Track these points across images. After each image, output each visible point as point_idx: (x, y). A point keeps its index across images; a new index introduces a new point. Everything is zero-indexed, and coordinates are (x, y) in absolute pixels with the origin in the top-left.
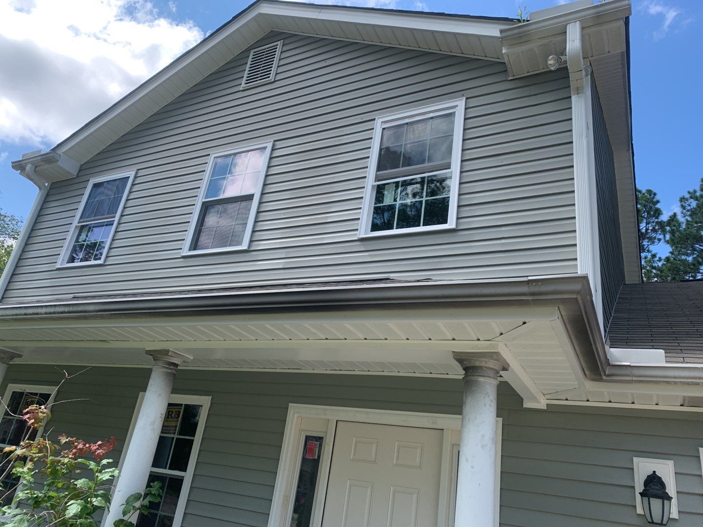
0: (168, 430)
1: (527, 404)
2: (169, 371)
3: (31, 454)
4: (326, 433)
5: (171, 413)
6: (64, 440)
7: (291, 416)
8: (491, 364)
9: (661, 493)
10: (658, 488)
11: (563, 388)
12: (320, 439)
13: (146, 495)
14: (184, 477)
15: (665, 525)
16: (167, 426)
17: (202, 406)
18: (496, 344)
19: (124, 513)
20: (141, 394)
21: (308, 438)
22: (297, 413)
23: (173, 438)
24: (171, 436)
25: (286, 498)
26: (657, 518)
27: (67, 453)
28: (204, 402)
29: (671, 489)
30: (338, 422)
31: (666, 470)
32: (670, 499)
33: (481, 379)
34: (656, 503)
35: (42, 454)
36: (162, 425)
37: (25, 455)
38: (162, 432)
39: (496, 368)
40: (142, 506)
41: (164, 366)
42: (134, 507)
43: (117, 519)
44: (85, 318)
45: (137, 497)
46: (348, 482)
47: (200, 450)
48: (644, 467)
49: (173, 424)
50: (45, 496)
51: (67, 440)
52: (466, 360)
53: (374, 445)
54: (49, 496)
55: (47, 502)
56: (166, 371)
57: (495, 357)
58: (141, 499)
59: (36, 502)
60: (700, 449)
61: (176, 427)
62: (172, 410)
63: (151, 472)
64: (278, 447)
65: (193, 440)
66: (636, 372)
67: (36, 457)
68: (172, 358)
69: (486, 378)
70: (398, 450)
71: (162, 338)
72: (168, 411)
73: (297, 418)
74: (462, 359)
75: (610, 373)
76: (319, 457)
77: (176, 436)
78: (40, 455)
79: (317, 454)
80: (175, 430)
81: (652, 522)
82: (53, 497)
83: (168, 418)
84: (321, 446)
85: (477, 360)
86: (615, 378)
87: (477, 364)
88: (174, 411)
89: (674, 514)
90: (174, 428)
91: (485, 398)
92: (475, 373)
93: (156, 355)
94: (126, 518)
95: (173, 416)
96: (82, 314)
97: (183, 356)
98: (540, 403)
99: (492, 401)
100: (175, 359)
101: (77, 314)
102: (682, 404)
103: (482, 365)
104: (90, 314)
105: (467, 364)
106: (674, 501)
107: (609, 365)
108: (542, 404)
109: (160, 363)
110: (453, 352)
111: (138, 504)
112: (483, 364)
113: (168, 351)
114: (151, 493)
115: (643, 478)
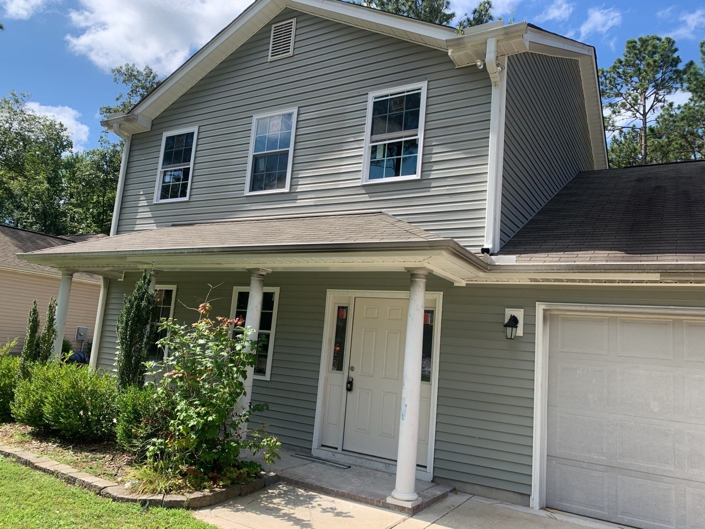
1: (456, 284)
2: (261, 279)
4: (349, 304)
7: (329, 296)
8: (422, 272)
9: (516, 324)
10: (514, 322)
12: (346, 308)
14: (270, 333)
15: (513, 339)
17: (275, 293)
21: (339, 307)
22: (331, 294)
25: (330, 340)
28: (276, 290)
29: (520, 323)
30: (356, 298)
31: (519, 314)
32: (516, 327)
39: (425, 273)
41: (258, 277)
46: (363, 329)
47: (277, 318)
48: (509, 312)
53: (376, 309)
56: (259, 281)
57: (423, 269)
60: (536, 303)
64: (323, 314)
65: (272, 313)
66: (502, 268)
68: (261, 272)
69: (420, 279)
70: (390, 312)
71: (255, 263)
73: (332, 297)
74: (409, 270)
76: (346, 317)
81: (507, 338)
84: (347, 311)
85: (415, 271)
86: (492, 271)
89: (521, 334)
91: (419, 288)
92: (414, 277)
93: (253, 271)
97: (267, 270)
98: (462, 283)
99: (422, 289)
103: (417, 273)
105: (411, 272)
106: (521, 328)
107: (489, 265)
109: (255, 275)
110: (405, 267)
115: (509, 318)
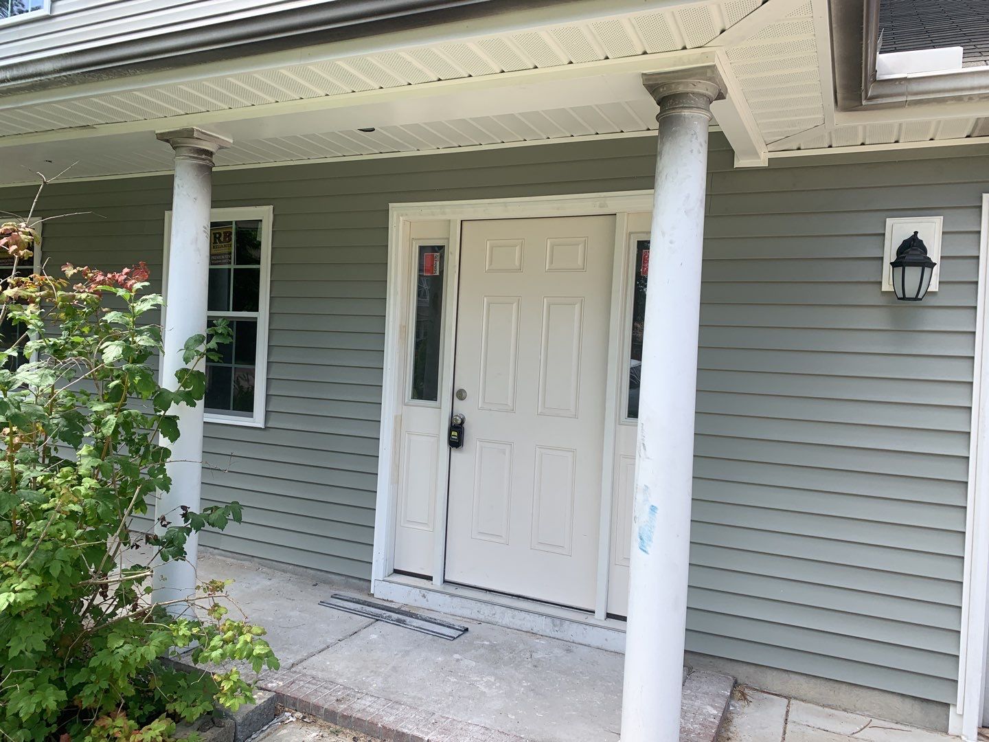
0: (220, 260)
1: (741, 162)
2: (201, 162)
3: (29, 294)
4: (447, 239)
5: (218, 235)
6: (70, 271)
7: (395, 221)
8: (703, 87)
9: (922, 258)
10: (919, 253)
11: (796, 128)
12: (440, 249)
13: (210, 337)
14: (256, 318)
15: (921, 299)
16: (215, 255)
17: (261, 221)
18: (711, 52)
19: (186, 360)
20: (167, 213)
21: (422, 249)
22: (402, 216)
23: (230, 270)
24: (226, 267)
25: (404, 329)
26: (911, 292)
27: (81, 288)
28: (264, 214)
29: (934, 254)
30: (464, 223)
31: (931, 231)
32: (932, 265)
33: (686, 113)
34: (912, 274)
35: (45, 292)
36: (208, 254)
37: (20, 294)
38: (211, 263)
39: (709, 93)
40: (209, 350)
41: (192, 155)
42: (197, 351)
43: (178, 368)
44: (43, 86)
45: (199, 340)
46: (485, 299)
47: (271, 281)
48: (899, 230)
49: (225, 250)
50: (67, 343)
51: (75, 271)
52: (663, 85)
53: (518, 248)
54: (73, 342)
55: (72, 350)
56: (196, 164)
57: (709, 74)
58: (205, 342)
59: (56, 351)
60: (985, 196)
61: (231, 253)
62: (218, 232)
63: (208, 317)
64: (383, 265)
65: (259, 269)
66: (915, 87)
67: (37, 297)
68: (202, 142)
69: (694, 110)
70: (552, 252)
71: (178, 110)
72: (215, 234)
73: (404, 224)
74: (658, 84)
75: (875, 93)
76: (442, 272)
77: (233, 266)
78: (42, 293)
79: (438, 268)
80: (230, 259)
81: (904, 298)
82: (79, 344)
83: (215, 243)
84: (442, 257)
85: (681, 83)
86: (880, 101)
87: (681, 89)
88: (222, 232)
89: (934, 287)
90: (227, 256)
91: (691, 141)
92: (676, 104)
93: (176, 140)
94: (190, 366)
95: (222, 239)
96: (36, 79)
97: (216, 137)
98: (759, 158)
99: (701, 145)
100: (204, 143)
101: (27, 81)
102: (969, 134)
103: (688, 90)
104: (50, 77)
105: (664, 92)
106: (936, 269)
107: (875, 80)
108: (762, 160)
109: (185, 152)
110: (643, 74)
111: (202, 348)
112: (690, 89)
113: (192, 130)
114: (217, 333)
115: (897, 243)
